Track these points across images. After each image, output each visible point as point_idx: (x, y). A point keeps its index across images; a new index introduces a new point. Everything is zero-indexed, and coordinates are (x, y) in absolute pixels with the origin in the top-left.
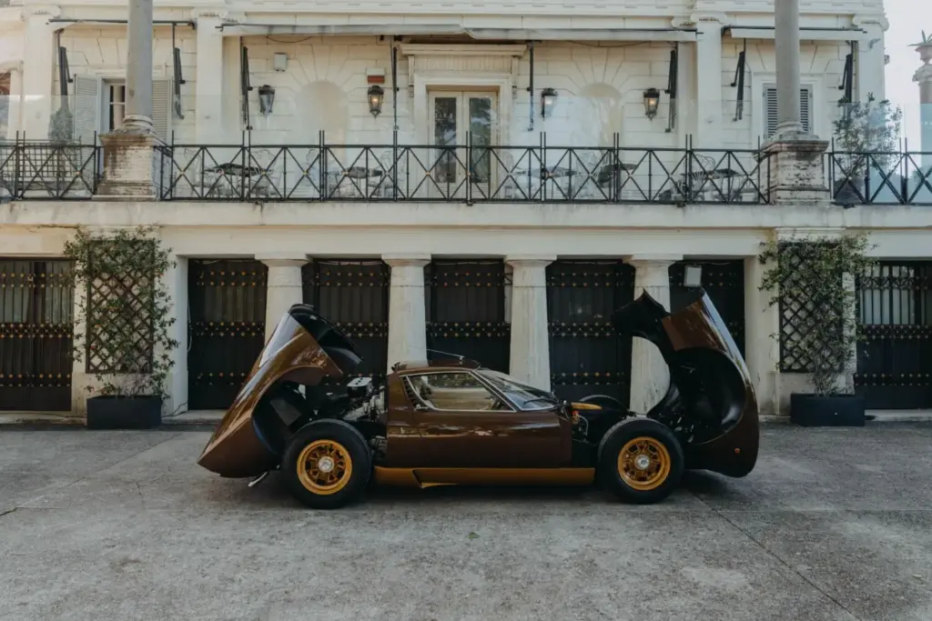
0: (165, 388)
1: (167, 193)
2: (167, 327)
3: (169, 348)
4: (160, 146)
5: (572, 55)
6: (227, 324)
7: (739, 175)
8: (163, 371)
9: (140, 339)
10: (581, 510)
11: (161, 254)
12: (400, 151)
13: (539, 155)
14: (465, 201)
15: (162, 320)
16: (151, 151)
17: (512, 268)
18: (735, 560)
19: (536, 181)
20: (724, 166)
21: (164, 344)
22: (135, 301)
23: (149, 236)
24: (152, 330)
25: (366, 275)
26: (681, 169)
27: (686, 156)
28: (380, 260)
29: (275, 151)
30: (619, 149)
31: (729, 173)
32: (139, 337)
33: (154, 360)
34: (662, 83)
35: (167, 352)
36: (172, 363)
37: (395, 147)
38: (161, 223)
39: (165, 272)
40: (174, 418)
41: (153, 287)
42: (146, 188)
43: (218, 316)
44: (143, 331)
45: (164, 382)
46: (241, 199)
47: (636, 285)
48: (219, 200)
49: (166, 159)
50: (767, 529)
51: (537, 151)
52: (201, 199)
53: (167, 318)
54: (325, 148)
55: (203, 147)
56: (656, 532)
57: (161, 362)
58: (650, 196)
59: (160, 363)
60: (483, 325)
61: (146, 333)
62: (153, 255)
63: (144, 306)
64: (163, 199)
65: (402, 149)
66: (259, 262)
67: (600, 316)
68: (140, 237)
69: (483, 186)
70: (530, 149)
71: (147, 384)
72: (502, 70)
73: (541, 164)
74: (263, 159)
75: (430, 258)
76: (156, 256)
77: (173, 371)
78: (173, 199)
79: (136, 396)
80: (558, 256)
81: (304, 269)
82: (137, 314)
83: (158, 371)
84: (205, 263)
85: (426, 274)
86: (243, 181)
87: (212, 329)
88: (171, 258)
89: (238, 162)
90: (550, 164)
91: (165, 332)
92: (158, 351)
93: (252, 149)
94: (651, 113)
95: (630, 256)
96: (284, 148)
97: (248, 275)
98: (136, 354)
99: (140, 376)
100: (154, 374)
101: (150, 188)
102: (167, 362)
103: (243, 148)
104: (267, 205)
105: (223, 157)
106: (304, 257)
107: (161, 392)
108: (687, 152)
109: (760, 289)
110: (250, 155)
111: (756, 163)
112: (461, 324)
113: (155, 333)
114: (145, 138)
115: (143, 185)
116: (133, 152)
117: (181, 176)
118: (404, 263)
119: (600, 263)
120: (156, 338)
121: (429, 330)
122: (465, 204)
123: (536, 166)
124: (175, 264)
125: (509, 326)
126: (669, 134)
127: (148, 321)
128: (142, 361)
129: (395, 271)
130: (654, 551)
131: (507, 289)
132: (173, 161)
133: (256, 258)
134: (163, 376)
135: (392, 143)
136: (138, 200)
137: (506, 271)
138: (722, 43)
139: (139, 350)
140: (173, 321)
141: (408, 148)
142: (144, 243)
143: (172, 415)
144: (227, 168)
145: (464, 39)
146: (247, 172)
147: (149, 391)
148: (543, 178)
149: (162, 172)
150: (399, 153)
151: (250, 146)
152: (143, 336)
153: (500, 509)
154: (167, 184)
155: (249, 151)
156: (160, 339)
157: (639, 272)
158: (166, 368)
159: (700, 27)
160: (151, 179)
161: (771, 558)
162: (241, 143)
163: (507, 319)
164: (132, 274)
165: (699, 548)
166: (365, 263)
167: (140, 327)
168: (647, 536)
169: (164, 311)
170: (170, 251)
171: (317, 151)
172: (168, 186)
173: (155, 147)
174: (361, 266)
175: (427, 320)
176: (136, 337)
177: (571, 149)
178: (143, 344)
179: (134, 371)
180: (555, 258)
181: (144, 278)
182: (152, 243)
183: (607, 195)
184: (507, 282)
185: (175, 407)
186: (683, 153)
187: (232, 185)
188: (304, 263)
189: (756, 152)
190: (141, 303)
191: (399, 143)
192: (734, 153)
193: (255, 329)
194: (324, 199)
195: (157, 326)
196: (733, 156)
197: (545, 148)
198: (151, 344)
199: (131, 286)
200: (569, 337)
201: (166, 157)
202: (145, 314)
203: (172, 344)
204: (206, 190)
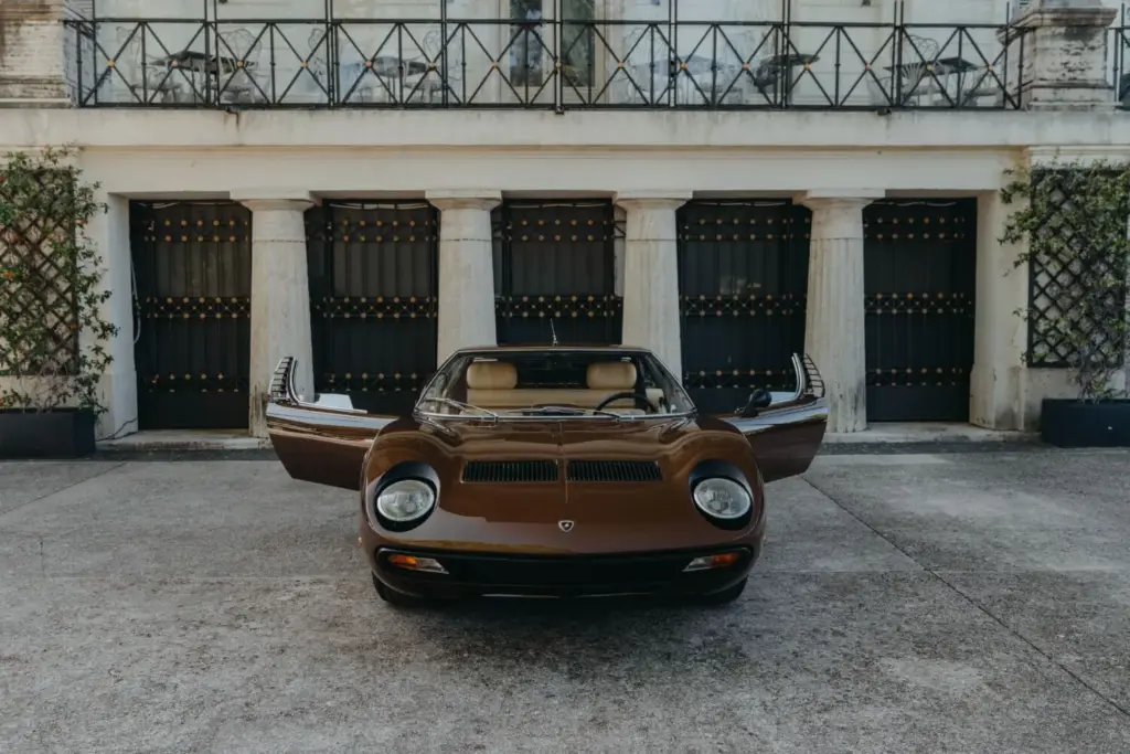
0: (99, 396)
1: (89, 96)
2: (98, 304)
3: (103, 336)
4: (74, 21)
6: (194, 300)
7: (974, 68)
8: (95, 370)
9: (57, 324)
11: (85, 191)
12: (451, 28)
13: (666, 36)
14: (552, 107)
15: (89, 293)
16: (60, 28)
17: (624, 212)
18: (963, 647)
19: (661, 79)
20: (951, 53)
21: (95, 330)
22: (48, 265)
23: (63, 163)
24: (75, 308)
25: (403, 225)
26: (886, 59)
27: (893, 35)
28: (424, 201)
29: (257, 29)
30: (789, 24)
31: (959, 66)
32: (56, 320)
33: (81, 354)
35: (101, 343)
36: (108, 360)
37: (443, 22)
38: (83, 141)
39: (89, 218)
40: (115, 442)
41: (73, 242)
42: (55, 87)
43: (180, 289)
44: (61, 311)
45: (99, 388)
46: (207, 105)
47: (813, 237)
48: (177, 106)
49: (86, 42)
50: (1009, 598)
51: (664, 29)
52: (146, 105)
53: (97, 290)
54: (334, 25)
55: (143, 23)
56: (839, 604)
57: (91, 357)
58: (837, 100)
59: (89, 360)
60: (583, 299)
61: (66, 314)
62: (71, 192)
63: (61, 272)
64: (83, 105)
65: (455, 26)
66: (237, 204)
67: (757, 285)
68: (49, 164)
69: (584, 91)
70: (653, 25)
71: (71, 392)
73: (670, 49)
74: (236, 42)
75: (499, 196)
76: (76, 194)
77: (110, 370)
78: (98, 105)
79: (54, 410)
80: (695, 193)
81: (308, 214)
82: (51, 284)
83: (87, 371)
84: (156, 206)
85: (493, 223)
86: (208, 80)
87: (170, 308)
88: (100, 197)
89: (198, 47)
90: (683, 52)
91: (95, 312)
92: (87, 340)
93: (222, 28)
95: (804, 192)
96: (271, 23)
97: (223, 225)
98: (51, 346)
99: (59, 379)
100: (82, 376)
101: (62, 87)
102: (101, 359)
103: (206, 24)
104: (245, 115)
105: (177, 39)
106: (305, 196)
107: (93, 403)
108: (896, 28)
109: (1001, 241)
110: (217, 35)
111: (1000, 47)
112: (550, 299)
113: (81, 314)
114: (48, 7)
115: (50, 82)
116: (32, 28)
117: (109, 70)
118: (460, 204)
119: (758, 204)
120: (82, 321)
121: (500, 307)
122: (552, 112)
123: (662, 54)
124: (106, 207)
125: (620, 301)
127: (69, 295)
128: (63, 357)
129: (447, 217)
130: (835, 633)
131: (618, 244)
132: (96, 44)
133: (232, 197)
134: (96, 378)
135: (438, 17)
136: (43, 106)
137: (617, 216)
139: (57, 339)
140: (107, 295)
141: (463, 23)
142: (55, 174)
143: (113, 438)
144: (186, 59)
146: (211, 65)
147: (74, 401)
148: (672, 71)
149: (79, 62)
150: (449, 33)
151: (217, 22)
152: (62, 319)
154: (89, 82)
155: (216, 29)
156: (88, 323)
157: (817, 217)
158: (102, 367)
160: (63, 73)
161: (1019, 642)
162: (202, 17)
163: (618, 292)
164: (41, 223)
165: (907, 628)
166: (402, 207)
167: (57, 304)
168: (824, 610)
169: (93, 279)
170: (97, 186)
171: (323, 27)
172: (92, 86)
173: (66, 22)
174: (396, 210)
175: (496, 292)
176: (51, 320)
177: (716, 25)
178: (63, 330)
179: (49, 372)
180: (690, 196)
181: (59, 229)
182: (68, 174)
183: (772, 100)
184: (617, 233)
185: (118, 426)
186: (890, 30)
187: (192, 85)
188: (310, 205)
189: (1002, 28)
190: (56, 267)
191: (450, 16)
192: (969, 30)
193: (235, 308)
194: (335, 104)
195: (82, 303)
196: (967, 34)
197: (677, 23)
198: (75, 330)
199: (40, 242)
200: (711, 316)
201: (83, 37)
202: (63, 285)
203: (107, 330)
204: (150, 93)
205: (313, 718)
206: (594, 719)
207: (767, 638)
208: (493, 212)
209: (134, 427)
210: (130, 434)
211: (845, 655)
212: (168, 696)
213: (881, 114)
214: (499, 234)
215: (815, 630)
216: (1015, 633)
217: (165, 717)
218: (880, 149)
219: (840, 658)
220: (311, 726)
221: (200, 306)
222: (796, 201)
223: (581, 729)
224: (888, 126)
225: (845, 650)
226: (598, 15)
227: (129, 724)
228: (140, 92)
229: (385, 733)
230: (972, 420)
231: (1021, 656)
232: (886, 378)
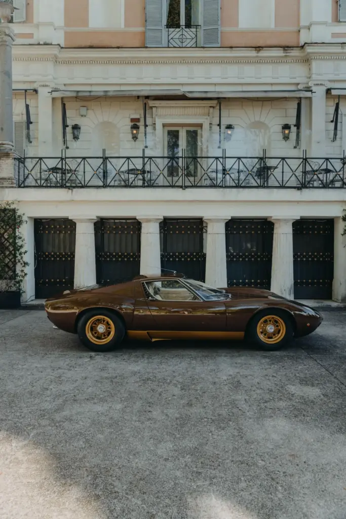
0: (22, 287)
1: (22, 183)
2: (23, 255)
3: (24, 266)
4: (18, 158)
5: (242, 106)
6: (55, 253)
7: (332, 171)
8: (21, 278)
9: (9, 262)
10: (237, 354)
11: (19, 216)
12: (146, 160)
13: (222, 162)
14: (181, 187)
15: (20, 251)
16: (13, 161)
17: (207, 223)
18: (317, 382)
19: (220, 176)
20: (324, 167)
21: (21, 264)
22: (6, 241)
23: (12, 207)
24: (15, 257)
25: (128, 227)
26: (301, 169)
27: (303, 162)
28: (135, 219)
29: (79, 160)
30: (266, 158)
31: (327, 171)
32: (9, 261)
33: (17, 273)
34: (292, 121)
35: (23, 269)
36: (26, 274)
37: (143, 158)
38: (19, 200)
39: (21, 226)
40: (27, 303)
41: (15, 234)
42: (11, 181)
43: (50, 249)
44: (10, 257)
45: (22, 284)
46: (62, 186)
47: (274, 233)
48: (51, 187)
49: (21, 165)
50: (336, 365)
51: (221, 160)
52: (41, 186)
53: (23, 250)
54: (105, 159)
55: (41, 159)
56: (276, 366)
57: (20, 273)
58: (283, 184)
59: (19, 275)
60: (192, 254)
61: (12, 258)
62: (15, 217)
63: (10, 244)
64: (20, 187)
65: (147, 159)
66: (71, 220)
67: (254, 250)
68: (8, 207)
69: (192, 179)
70: (217, 158)
71: (13, 285)
72: (204, 115)
73: (223, 167)
74: (72, 165)
75: (162, 218)
76: (17, 217)
77: (27, 278)
78: (25, 187)
79: (7, 292)
80: (231, 217)
81: (95, 224)
82: (7, 248)
83: (18, 279)
84: (43, 221)
85: (160, 227)
86: (62, 177)
87: (47, 256)
88: (25, 218)
89: (59, 166)
90: (228, 167)
91: (22, 258)
92: (19, 268)
93: (67, 160)
94: (286, 138)
95: (271, 217)
96: (84, 158)
97: (66, 227)
98: (7, 269)
99: (9, 281)
100: (17, 280)
101: (13, 181)
102: (23, 274)
103: (62, 159)
104: (75, 190)
105: (52, 163)
106: (95, 218)
107: (20, 290)
108: (304, 159)
109: (342, 235)
110: (66, 163)
111: (342, 165)
112: (180, 253)
113: (17, 259)
114: (9, 154)
115: (9, 179)
116: (4, 161)
117: (29, 174)
118: (148, 221)
119: (255, 221)
120: (17, 261)
121: (162, 257)
122: (181, 189)
123: (220, 167)
124: (27, 222)
125: (205, 255)
126: (296, 149)
127: (13, 252)
128: (10, 273)
129: (144, 225)
130: (273, 376)
131: (204, 235)
132: (25, 166)
133: (70, 218)
134: (21, 281)
135: (142, 156)
136: (6, 187)
137: (204, 225)
138: (327, 98)
139: (9, 267)
140: (26, 252)
141: (150, 158)
142: (10, 210)
143: (26, 302)
144: (54, 170)
145: (183, 97)
146: (64, 172)
147: (14, 289)
148: (224, 174)
149: (19, 172)
150: (146, 161)
151: (66, 158)
152: (10, 260)
153: (193, 353)
154: (22, 178)
155: (65, 160)
156: (19, 261)
157: (276, 226)
158: (23, 277)
159: (314, 89)
160: (13, 176)
161: (336, 381)
162: (61, 156)
163: (204, 251)
164: (4, 227)
165: (298, 375)
166: (128, 221)
167: (9, 255)
168: (270, 368)
169: (21, 246)
170: (24, 214)
171: (101, 160)
172: (23, 180)
173: (15, 159)
174: (126, 222)
175: (161, 251)
176: (7, 260)
177: (239, 158)
178: (11, 264)
179: (6, 279)
180: (230, 218)
181: (10, 229)
182: (14, 211)
183: (259, 183)
184: (204, 231)
185: (28, 298)
186: (302, 160)
187: (56, 179)
188: (95, 221)
189: (341, 159)
190: (9, 242)
191: (146, 156)
192: (330, 160)
193: (69, 256)
194: (105, 186)
195: (18, 255)
196: (329, 161)
197: (225, 158)
198: (15, 264)
199: (4, 233)
200: (238, 261)
201: (21, 164)
202: (11, 248)
203: (26, 264)
204: (43, 182)
205: (96, 401)
206: (188, 403)
207: (249, 377)
208: (160, 223)
209: (33, 298)
210: (32, 300)
211: (275, 384)
212: (49, 392)
213: (298, 189)
214: (162, 231)
215: (266, 375)
216: (335, 377)
217: (48, 399)
218: (298, 202)
219: (273, 385)
220: (95, 403)
221: (63, 256)
222: (268, 220)
223: (184, 406)
224: (301, 194)
225: (275, 382)
226: (199, 155)
227: (37, 401)
228: (39, 182)
229: (119, 406)
230: (333, 299)
231: (336, 386)
232: (302, 283)
